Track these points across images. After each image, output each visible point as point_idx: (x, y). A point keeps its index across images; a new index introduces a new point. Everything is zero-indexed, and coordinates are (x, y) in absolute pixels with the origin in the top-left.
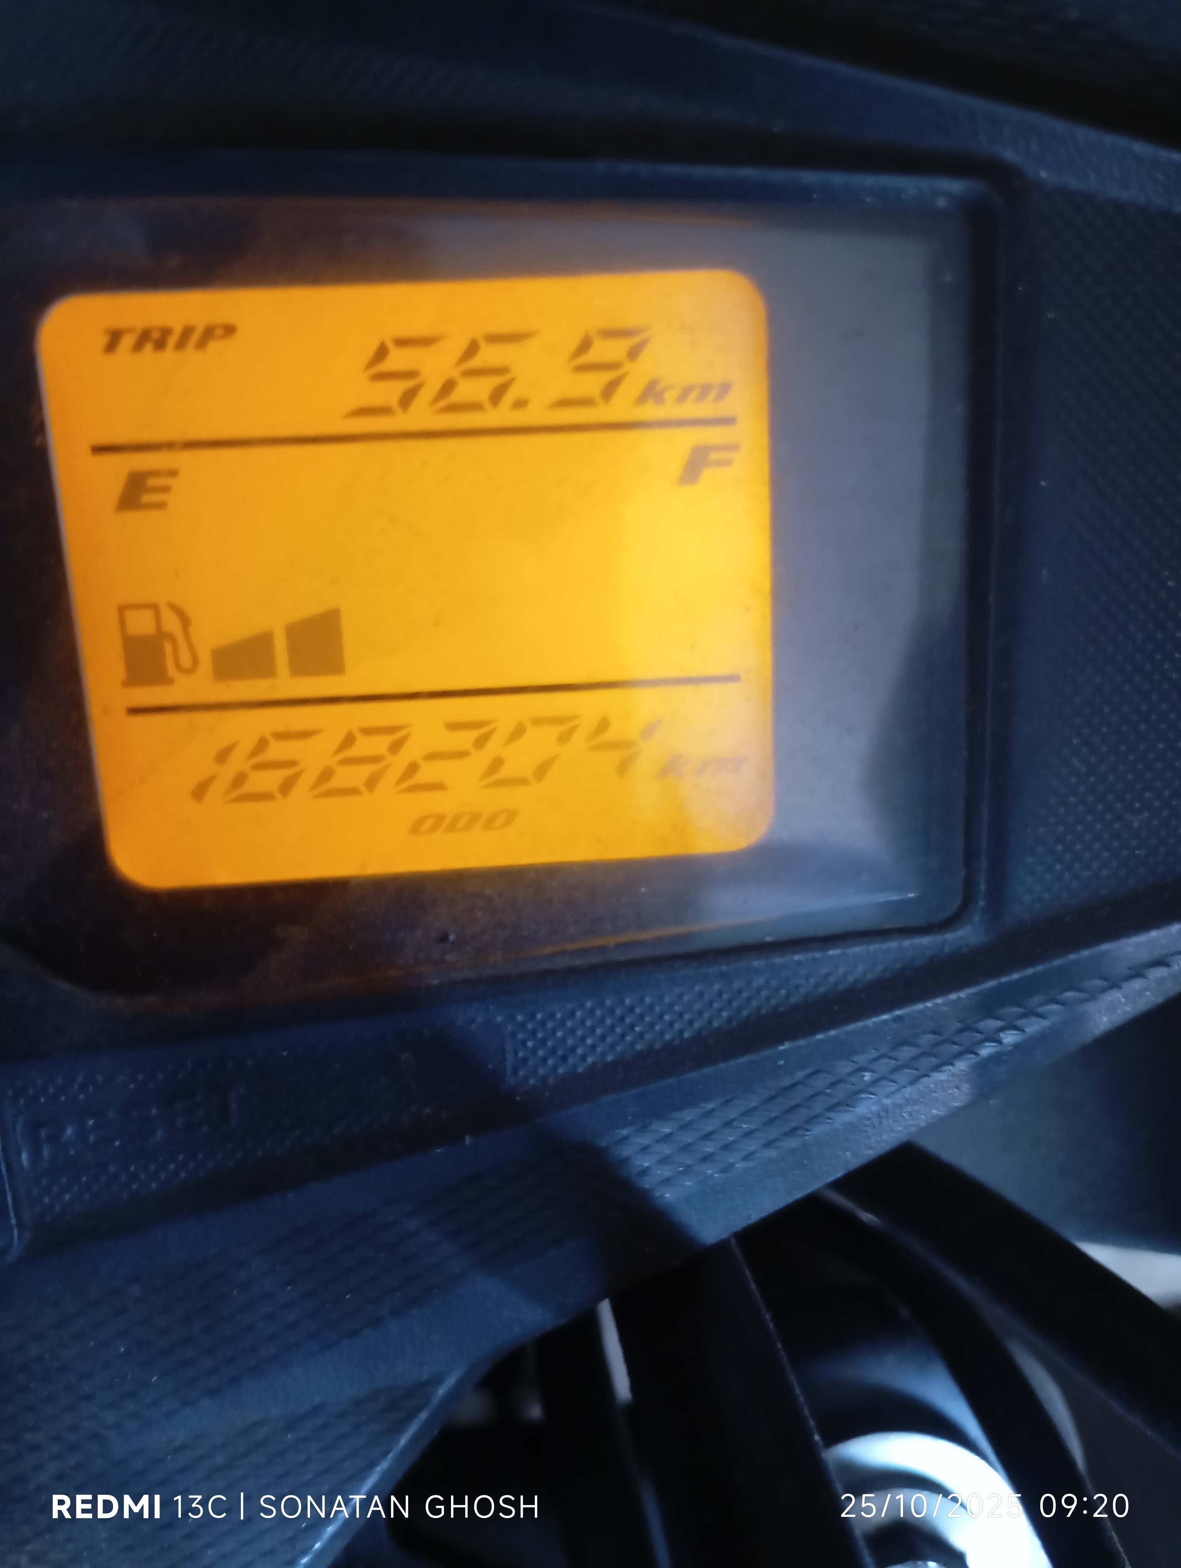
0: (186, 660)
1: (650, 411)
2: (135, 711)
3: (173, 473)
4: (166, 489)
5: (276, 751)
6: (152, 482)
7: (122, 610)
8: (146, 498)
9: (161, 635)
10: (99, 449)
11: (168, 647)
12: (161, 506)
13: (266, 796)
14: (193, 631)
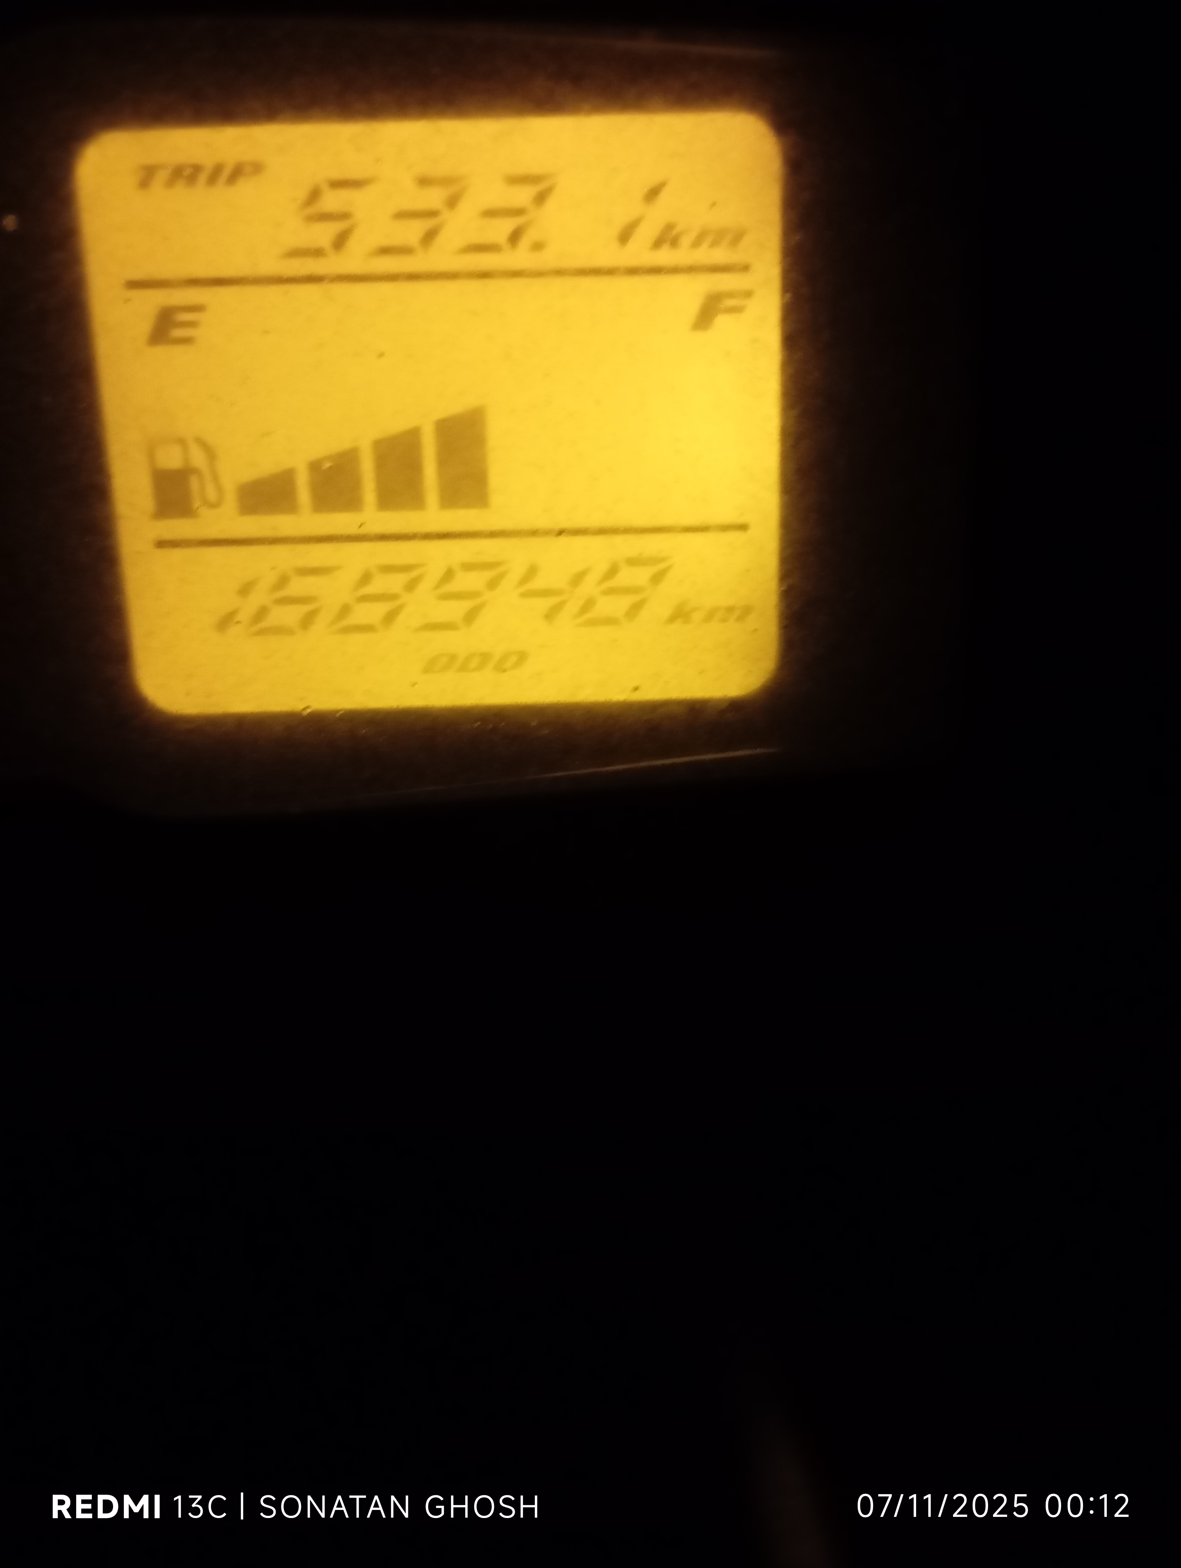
0: (211, 494)
1: (665, 257)
2: (161, 544)
3: (197, 308)
4: (192, 324)
5: (298, 586)
6: (179, 317)
7: (151, 443)
8: (176, 333)
9: (188, 470)
10: (132, 285)
11: (195, 482)
12: (186, 341)
13: (287, 631)
14: (218, 465)
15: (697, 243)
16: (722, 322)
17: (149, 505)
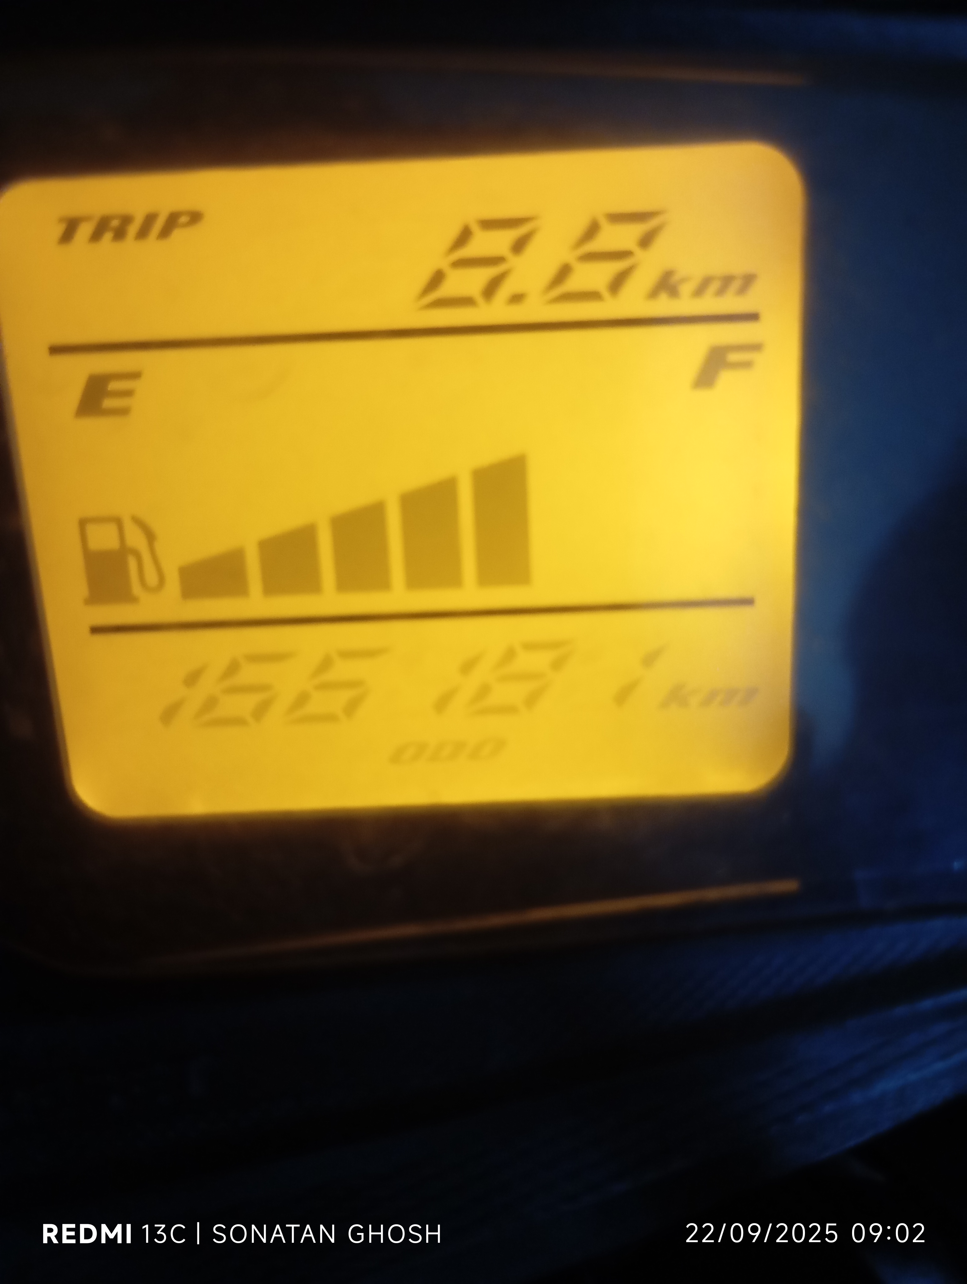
0: (152, 578)
1: (664, 306)
2: (97, 630)
3: (135, 375)
4: (128, 393)
5: (248, 674)
6: (113, 386)
7: (83, 524)
8: (108, 403)
9: (125, 551)
10: (57, 350)
11: (132, 564)
12: (123, 412)
13: (239, 721)
14: (158, 546)
15: (699, 292)
16: (726, 378)
17: (82, 589)
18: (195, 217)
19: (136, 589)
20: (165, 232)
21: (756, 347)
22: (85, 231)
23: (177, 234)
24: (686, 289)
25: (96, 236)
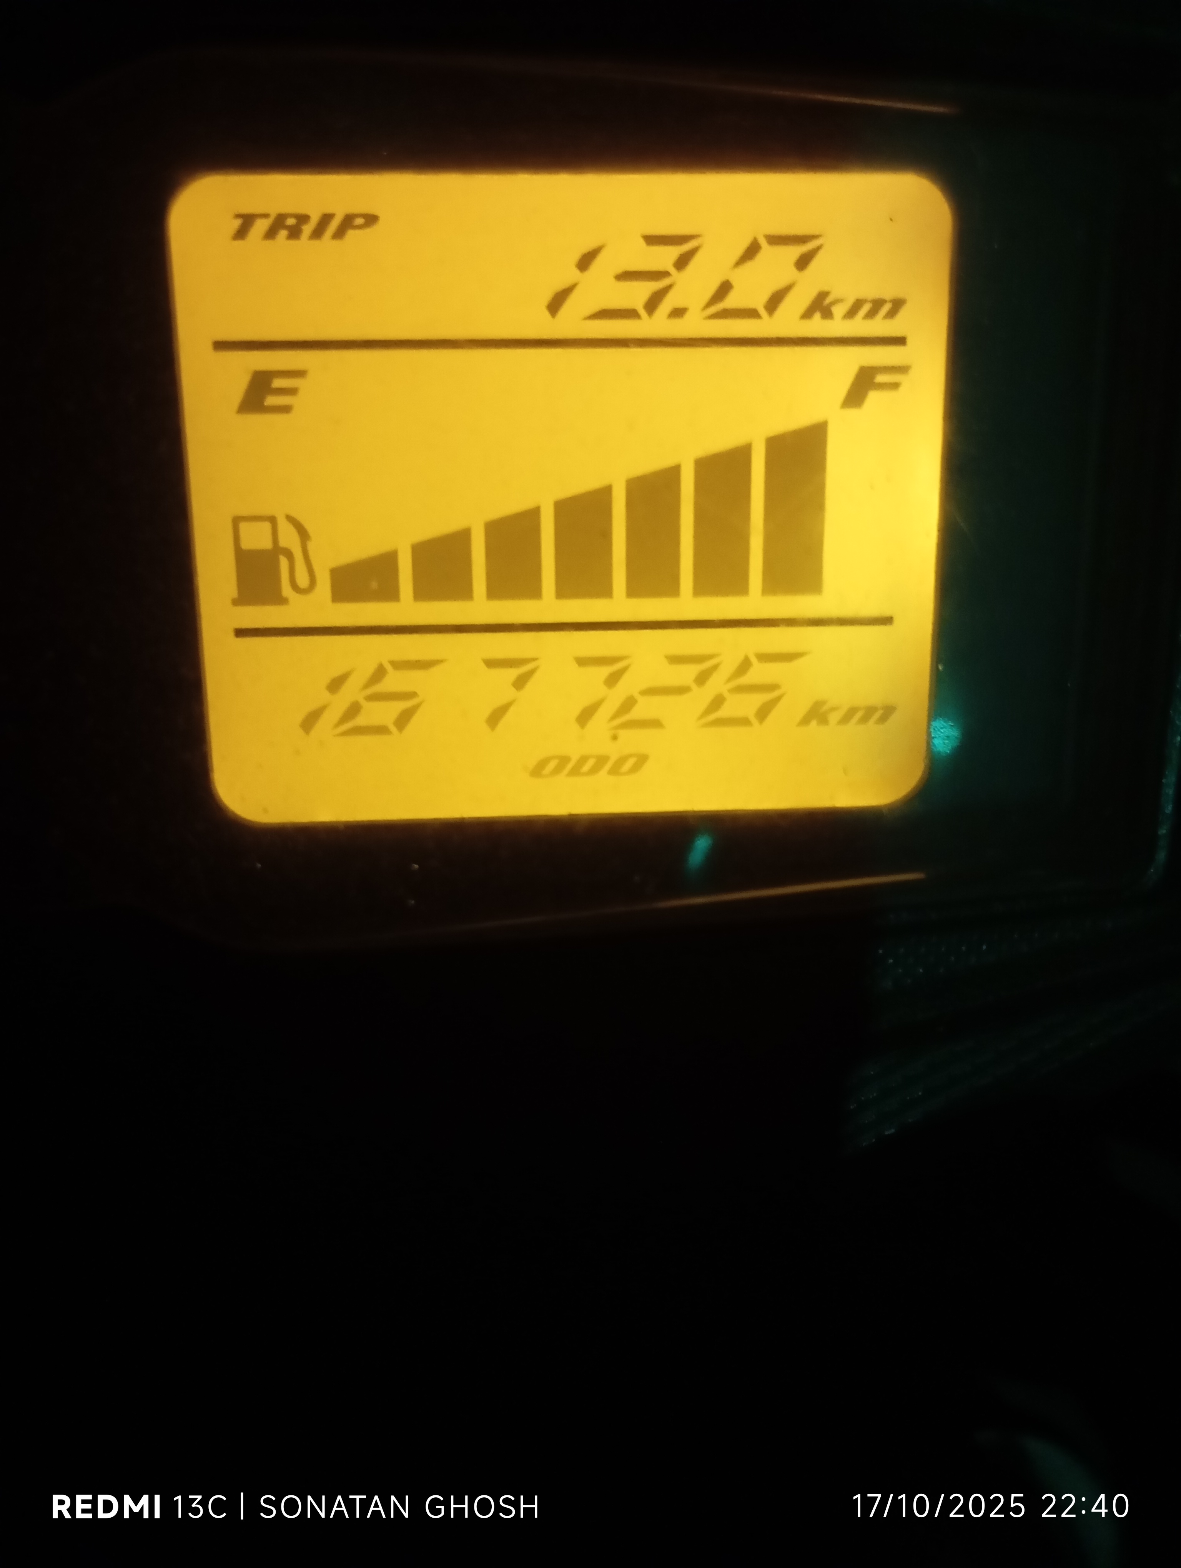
0: (303, 580)
1: (817, 327)
2: (243, 633)
3: (300, 374)
4: (292, 391)
5: (394, 682)
6: (277, 383)
7: (236, 521)
8: (271, 400)
9: (278, 551)
10: (221, 346)
11: (284, 565)
12: (286, 409)
13: (381, 730)
14: (311, 546)
15: (851, 313)
16: (873, 397)
17: (231, 589)
18: (371, 220)
19: (286, 590)
20: (340, 234)
21: (902, 369)
22: (261, 226)
23: (351, 234)
24: (838, 311)
25: (271, 234)
